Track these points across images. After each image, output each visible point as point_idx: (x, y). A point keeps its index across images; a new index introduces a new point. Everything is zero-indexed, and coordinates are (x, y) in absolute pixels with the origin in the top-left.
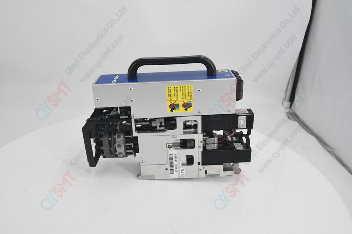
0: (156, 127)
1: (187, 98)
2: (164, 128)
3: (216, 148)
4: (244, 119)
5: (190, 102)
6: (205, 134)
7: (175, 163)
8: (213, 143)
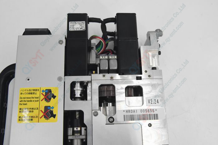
0: (82, 140)
1: (38, 95)
2: (83, 129)
3: (116, 57)
4: (72, 24)
5: (43, 91)
6: (94, 72)
7: (139, 113)
8: (107, 61)
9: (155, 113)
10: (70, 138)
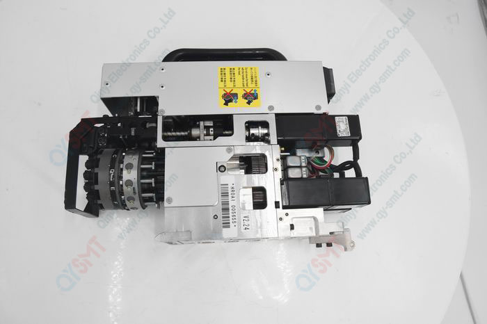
1: (250, 85)
2: (212, 138)
3: (305, 176)
4: (344, 120)
5: (255, 91)
6: (283, 149)
7: (231, 203)
8: (299, 165)
9: (231, 225)
10: (202, 123)
